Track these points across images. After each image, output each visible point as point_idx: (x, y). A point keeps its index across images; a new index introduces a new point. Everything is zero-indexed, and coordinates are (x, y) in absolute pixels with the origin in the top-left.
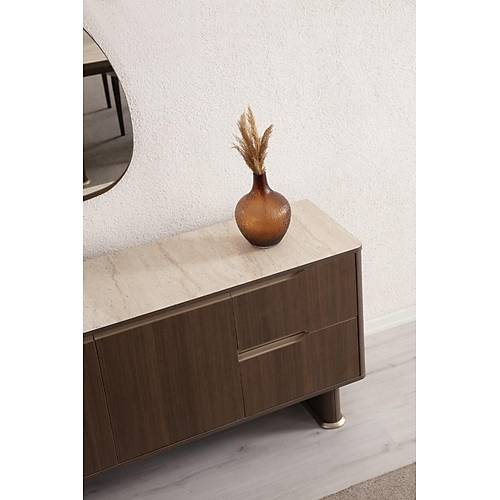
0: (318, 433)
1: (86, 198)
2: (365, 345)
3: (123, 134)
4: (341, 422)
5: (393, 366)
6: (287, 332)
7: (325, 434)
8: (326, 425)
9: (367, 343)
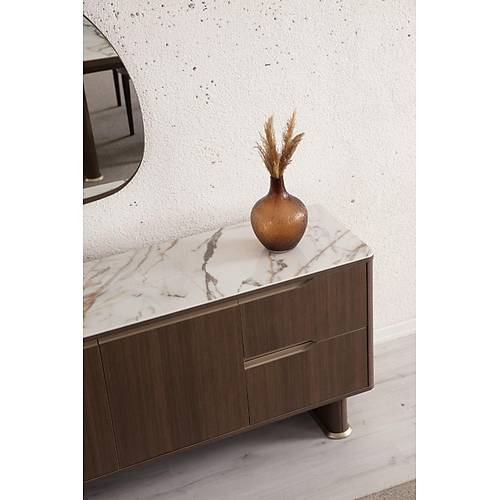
0: (323, 443)
1: (86, 201)
2: (374, 355)
3: (132, 133)
4: (348, 433)
5: (403, 376)
6: (294, 341)
7: (331, 444)
8: (332, 435)
9: (376, 351)
